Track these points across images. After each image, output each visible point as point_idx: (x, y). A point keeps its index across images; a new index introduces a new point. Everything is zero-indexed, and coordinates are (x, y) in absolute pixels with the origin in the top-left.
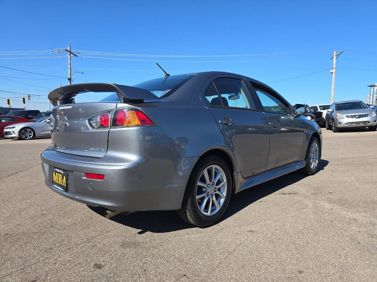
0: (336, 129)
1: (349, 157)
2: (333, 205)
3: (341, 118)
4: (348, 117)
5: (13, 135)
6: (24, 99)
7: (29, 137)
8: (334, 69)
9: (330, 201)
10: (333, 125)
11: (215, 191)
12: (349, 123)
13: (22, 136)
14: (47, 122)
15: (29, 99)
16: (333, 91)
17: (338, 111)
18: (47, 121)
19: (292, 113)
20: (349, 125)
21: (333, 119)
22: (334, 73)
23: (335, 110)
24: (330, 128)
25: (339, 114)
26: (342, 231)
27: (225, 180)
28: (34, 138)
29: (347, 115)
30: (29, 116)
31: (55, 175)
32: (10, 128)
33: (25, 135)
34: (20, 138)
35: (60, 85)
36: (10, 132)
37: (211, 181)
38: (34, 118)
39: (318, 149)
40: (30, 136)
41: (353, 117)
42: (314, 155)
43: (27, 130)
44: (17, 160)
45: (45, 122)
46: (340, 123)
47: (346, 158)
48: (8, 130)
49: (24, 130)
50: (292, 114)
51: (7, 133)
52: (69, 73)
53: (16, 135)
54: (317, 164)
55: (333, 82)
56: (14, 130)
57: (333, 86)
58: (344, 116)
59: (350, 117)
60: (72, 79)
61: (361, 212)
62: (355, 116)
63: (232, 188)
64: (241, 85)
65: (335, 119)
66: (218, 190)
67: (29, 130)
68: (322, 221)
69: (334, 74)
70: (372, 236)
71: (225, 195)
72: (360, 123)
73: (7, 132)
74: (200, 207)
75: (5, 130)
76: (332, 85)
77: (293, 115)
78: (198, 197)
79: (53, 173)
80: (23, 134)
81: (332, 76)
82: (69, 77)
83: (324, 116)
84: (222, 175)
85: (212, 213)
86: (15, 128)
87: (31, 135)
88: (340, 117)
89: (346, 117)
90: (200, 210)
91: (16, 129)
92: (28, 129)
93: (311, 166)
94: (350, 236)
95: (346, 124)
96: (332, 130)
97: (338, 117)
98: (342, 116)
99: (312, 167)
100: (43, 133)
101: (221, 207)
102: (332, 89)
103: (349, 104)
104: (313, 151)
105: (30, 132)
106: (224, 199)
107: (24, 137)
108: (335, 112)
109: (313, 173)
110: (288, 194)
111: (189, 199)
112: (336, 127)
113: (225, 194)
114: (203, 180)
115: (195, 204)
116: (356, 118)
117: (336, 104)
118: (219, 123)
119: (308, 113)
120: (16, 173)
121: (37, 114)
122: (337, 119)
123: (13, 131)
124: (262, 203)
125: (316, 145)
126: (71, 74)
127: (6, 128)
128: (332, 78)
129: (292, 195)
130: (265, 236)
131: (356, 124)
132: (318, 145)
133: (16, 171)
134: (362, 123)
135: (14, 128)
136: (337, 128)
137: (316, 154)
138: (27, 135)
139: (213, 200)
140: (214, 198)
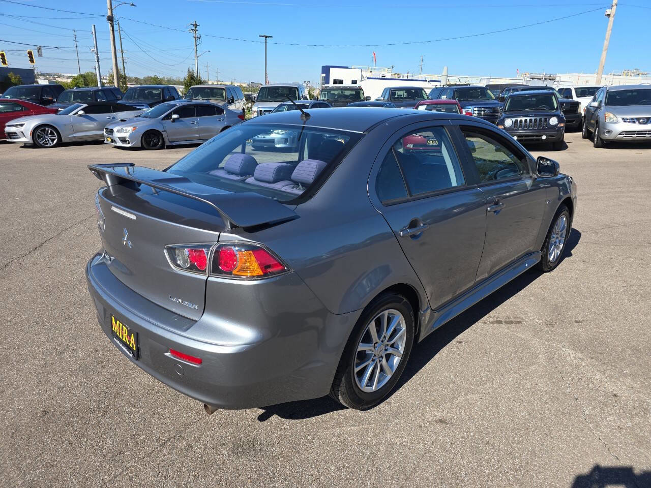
0: (600, 141)
1: (616, 223)
2: (581, 355)
3: (611, 123)
4: (625, 121)
5: (23, 139)
6: (30, 53)
7: (51, 142)
8: (615, 7)
9: (577, 345)
10: (596, 133)
11: (386, 350)
12: (626, 132)
13: (39, 141)
14: (80, 115)
15: (40, 55)
16: (604, 54)
17: (609, 108)
18: (79, 113)
19: (531, 172)
20: (624, 135)
21: (597, 122)
22: (612, 15)
23: (603, 104)
24: (589, 136)
25: (609, 114)
26: (591, 425)
27: (404, 328)
28: (60, 144)
29: (625, 117)
30: (46, 97)
31: (116, 323)
32: (16, 126)
33: (43, 140)
34: (35, 145)
35: (93, 26)
36: (15, 133)
37: (379, 337)
38: (55, 102)
39: (566, 225)
40: (53, 140)
41: (634, 122)
42: (558, 236)
43: (45, 129)
44: (37, 206)
45: (75, 114)
46: (609, 132)
47: (611, 225)
48: (13, 129)
49: (41, 131)
50: (529, 173)
51: (12, 135)
52: (109, 6)
53: (27, 139)
54: (561, 251)
55: (607, 35)
56: (22, 129)
57: (606, 43)
58: (620, 118)
59: (629, 122)
60: (115, 17)
61: (625, 375)
62: (638, 119)
63: (415, 334)
64: (443, 137)
65: (601, 124)
66: (390, 346)
67: (50, 130)
68: (561, 397)
69: (611, 19)
70: (640, 441)
71: (402, 352)
72: (646, 134)
73: (12, 133)
74: (360, 382)
75: (7, 130)
76: (605, 41)
77: (531, 174)
78: (357, 370)
79: (112, 319)
80: (39, 137)
81: (608, 22)
82: (109, 13)
83: (582, 110)
84: (400, 321)
85: (379, 385)
86: (24, 126)
87: (55, 139)
88: (612, 120)
89: (622, 121)
90: (359, 387)
91: (26, 126)
92: (47, 129)
93: (550, 256)
94: (604, 439)
95: (620, 134)
96: (592, 140)
97: (607, 120)
98: (615, 119)
99: (551, 258)
100: (74, 135)
101: (394, 372)
102: (604, 49)
103: (630, 94)
104: (557, 230)
105: (52, 133)
106: (400, 358)
107: (41, 143)
108: (602, 108)
109: (551, 269)
110: (506, 322)
111: (342, 378)
112: (600, 138)
113: (401, 349)
114: (368, 339)
115: (353, 381)
116: (640, 123)
117: (608, 92)
118: (401, 236)
119: (554, 109)
120: (42, 244)
121: (59, 93)
122: (604, 124)
123: (22, 132)
124: (461, 345)
125: (564, 219)
126: (111, 8)
127: (9, 126)
128: (607, 27)
129: (513, 325)
130: (465, 434)
131: (637, 134)
132: (567, 218)
133: (40, 240)
134: (648, 134)
135: (22, 125)
136: (602, 140)
137: (562, 234)
138: (47, 139)
139: (381, 366)
140: (384, 360)
